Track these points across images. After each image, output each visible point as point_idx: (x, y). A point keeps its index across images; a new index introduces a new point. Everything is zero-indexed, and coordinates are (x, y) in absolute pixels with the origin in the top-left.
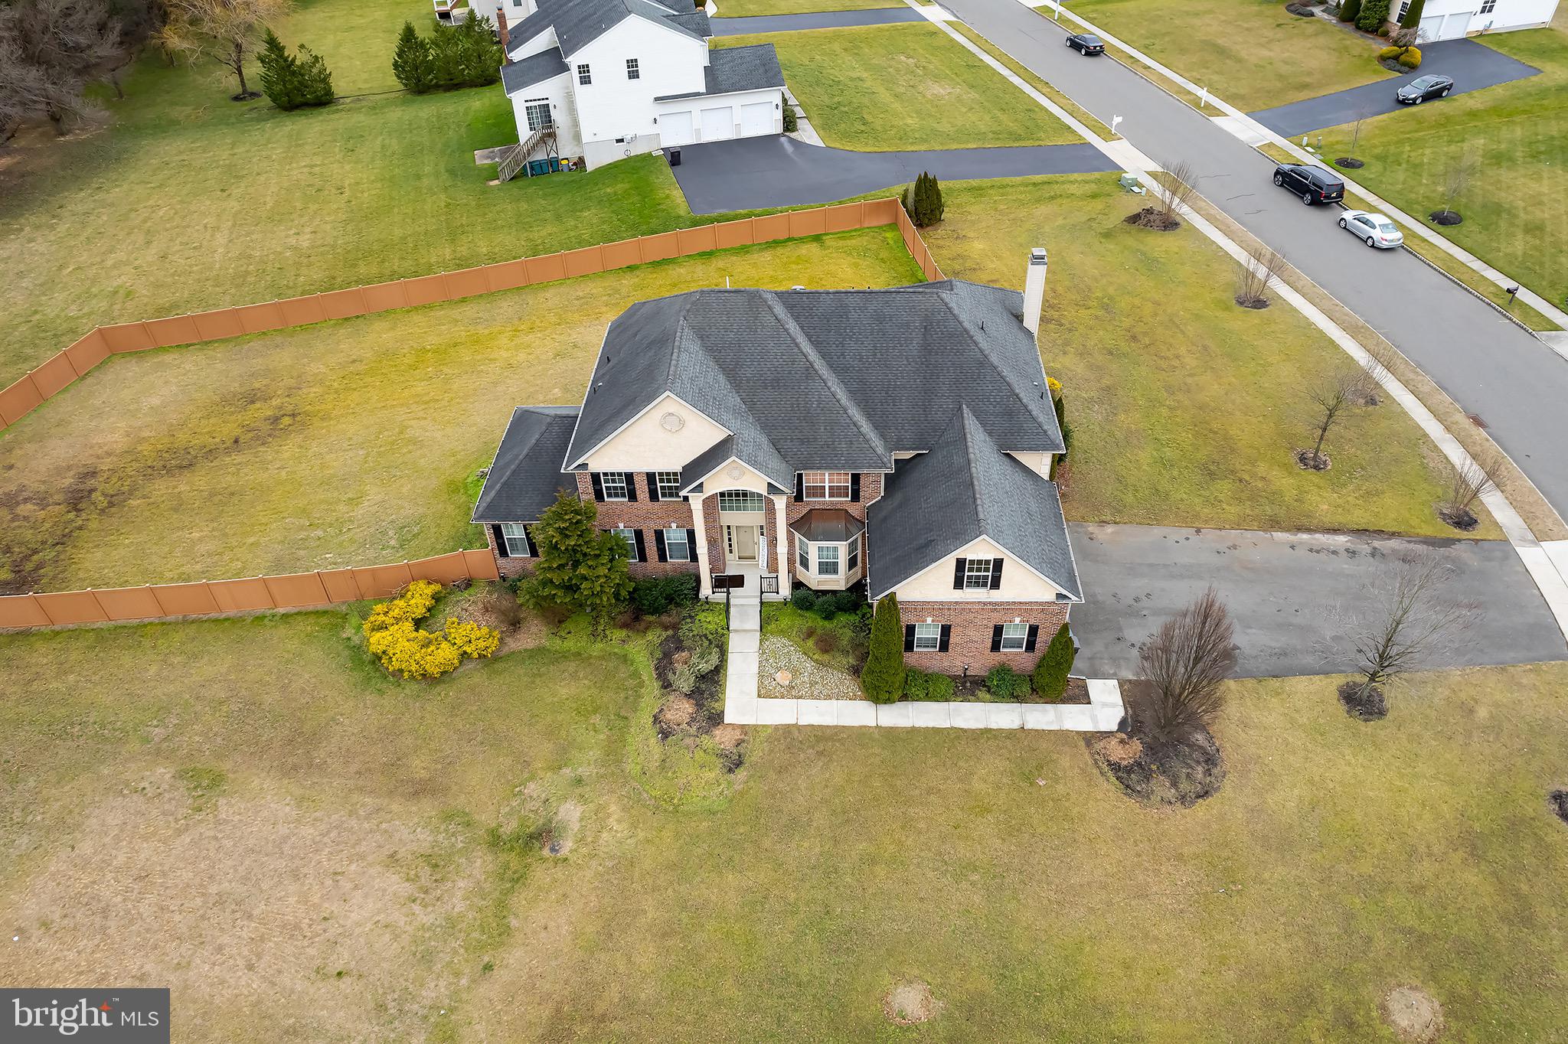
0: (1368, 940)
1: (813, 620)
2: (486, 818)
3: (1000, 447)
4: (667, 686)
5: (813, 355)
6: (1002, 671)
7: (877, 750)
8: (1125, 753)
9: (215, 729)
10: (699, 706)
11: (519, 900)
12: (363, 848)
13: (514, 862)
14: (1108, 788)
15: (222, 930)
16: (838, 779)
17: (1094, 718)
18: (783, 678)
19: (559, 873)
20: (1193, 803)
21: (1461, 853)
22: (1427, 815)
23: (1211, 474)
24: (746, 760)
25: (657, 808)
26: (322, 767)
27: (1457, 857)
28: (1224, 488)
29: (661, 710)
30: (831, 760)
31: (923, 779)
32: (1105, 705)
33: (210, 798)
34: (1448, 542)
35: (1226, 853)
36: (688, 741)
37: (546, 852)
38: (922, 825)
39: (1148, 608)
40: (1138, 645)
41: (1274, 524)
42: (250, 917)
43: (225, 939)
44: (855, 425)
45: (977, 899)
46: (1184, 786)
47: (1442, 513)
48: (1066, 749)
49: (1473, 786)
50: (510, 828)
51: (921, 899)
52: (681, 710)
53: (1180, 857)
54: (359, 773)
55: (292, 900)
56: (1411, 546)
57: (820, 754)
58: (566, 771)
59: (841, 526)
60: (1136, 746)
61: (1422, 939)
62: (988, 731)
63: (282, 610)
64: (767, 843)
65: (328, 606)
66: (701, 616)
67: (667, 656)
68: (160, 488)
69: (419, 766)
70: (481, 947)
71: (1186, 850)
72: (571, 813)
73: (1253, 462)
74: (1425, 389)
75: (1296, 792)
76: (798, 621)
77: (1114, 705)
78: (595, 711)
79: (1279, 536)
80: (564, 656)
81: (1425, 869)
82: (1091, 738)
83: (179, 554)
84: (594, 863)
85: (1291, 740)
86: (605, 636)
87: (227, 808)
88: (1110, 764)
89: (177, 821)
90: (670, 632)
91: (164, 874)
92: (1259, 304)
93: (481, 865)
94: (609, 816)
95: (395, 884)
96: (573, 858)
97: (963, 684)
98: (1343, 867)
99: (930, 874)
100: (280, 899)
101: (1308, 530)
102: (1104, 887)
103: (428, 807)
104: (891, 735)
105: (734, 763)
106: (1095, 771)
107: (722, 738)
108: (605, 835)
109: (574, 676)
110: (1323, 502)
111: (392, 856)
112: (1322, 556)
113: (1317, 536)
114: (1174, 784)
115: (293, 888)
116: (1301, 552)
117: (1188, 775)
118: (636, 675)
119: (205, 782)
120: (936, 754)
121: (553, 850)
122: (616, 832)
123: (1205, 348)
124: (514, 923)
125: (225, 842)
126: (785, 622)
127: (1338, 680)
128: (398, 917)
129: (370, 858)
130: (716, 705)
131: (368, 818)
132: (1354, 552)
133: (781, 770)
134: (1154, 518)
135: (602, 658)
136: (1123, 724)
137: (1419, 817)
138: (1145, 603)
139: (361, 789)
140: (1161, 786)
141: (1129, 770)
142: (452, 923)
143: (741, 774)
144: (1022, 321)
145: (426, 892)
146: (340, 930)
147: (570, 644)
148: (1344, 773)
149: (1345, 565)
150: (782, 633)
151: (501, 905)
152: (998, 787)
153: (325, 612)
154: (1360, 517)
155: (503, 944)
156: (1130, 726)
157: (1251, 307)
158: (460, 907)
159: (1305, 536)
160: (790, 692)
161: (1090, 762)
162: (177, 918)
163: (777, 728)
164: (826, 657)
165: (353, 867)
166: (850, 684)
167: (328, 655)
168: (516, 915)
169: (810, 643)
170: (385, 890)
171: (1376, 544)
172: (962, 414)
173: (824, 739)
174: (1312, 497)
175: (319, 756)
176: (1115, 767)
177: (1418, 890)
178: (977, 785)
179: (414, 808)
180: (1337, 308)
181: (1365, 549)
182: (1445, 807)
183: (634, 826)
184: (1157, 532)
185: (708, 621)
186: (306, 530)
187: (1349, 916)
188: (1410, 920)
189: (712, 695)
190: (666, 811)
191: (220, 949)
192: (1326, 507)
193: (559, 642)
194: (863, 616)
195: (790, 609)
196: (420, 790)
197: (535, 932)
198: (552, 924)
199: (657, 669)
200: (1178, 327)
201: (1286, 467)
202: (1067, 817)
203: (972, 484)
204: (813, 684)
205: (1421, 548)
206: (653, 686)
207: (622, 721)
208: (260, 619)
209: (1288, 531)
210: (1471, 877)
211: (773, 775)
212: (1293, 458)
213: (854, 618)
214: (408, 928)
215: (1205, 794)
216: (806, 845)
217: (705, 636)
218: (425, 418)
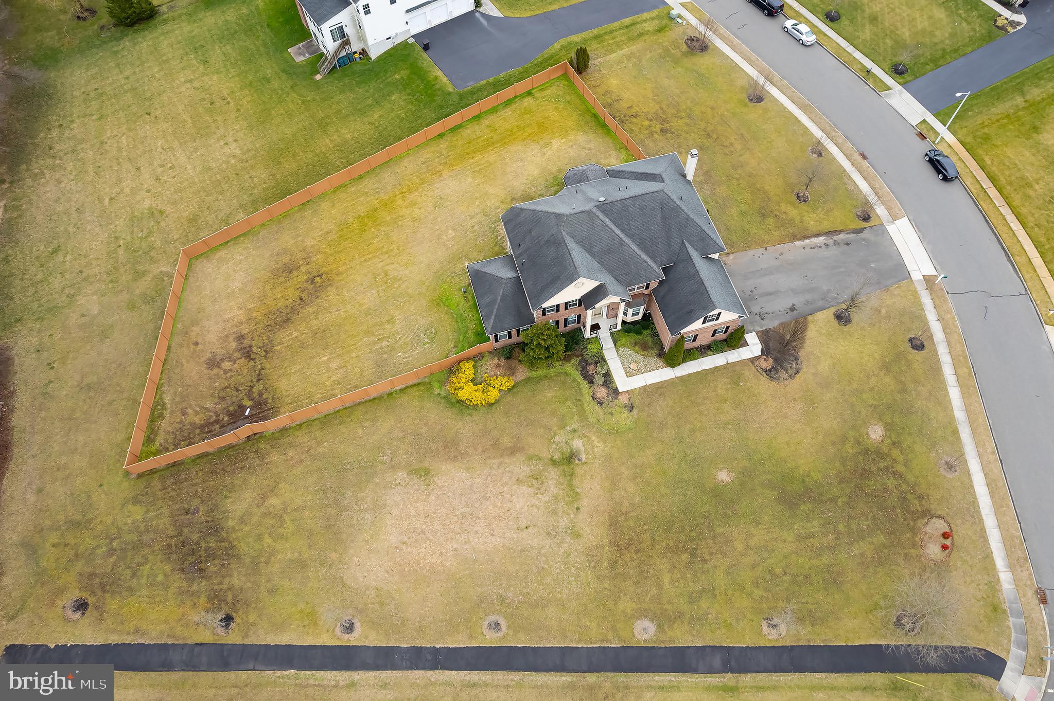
0: (860, 412)
1: (633, 337)
2: (545, 455)
3: (702, 255)
4: (591, 382)
5: (622, 235)
6: (715, 342)
7: (680, 388)
8: (767, 364)
9: (410, 450)
10: (608, 388)
11: (576, 482)
12: (504, 480)
13: (567, 469)
14: (764, 379)
15: (473, 526)
16: (671, 403)
17: (751, 351)
18: (633, 366)
19: (586, 468)
20: (794, 377)
21: (883, 372)
22: (871, 360)
23: (764, 215)
24: (634, 405)
25: (610, 433)
26: (466, 453)
27: (882, 374)
28: (770, 221)
29: (594, 394)
30: (665, 396)
31: (700, 395)
32: (754, 344)
33: (430, 480)
34: (860, 231)
35: (809, 394)
36: (611, 404)
37: (577, 461)
38: (706, 412)
39: (757, 295)
40: (758, 314)
41: (794, 238)
42: (479, 518)
43: (476, 529)
44: (646, 262)
45: (733, 434)
46: (790, 371)
47: (857, 215)
48: (746, 368)
49: (884, 343)
50: (557, 456)
51: (715, 440)
52: (602, 392)
53: (795, 400)
54: (483, 451)
55: (491, 507)
56: (847, 236)
57: (660, 395)
58: (568, 428)
59: (642, 299)
60: (771, 360)
61: (875, 407)
62: (716, 367)
63: (398, 388)
64: (655, 435)
65: (420, 381)
66: (589, 347)
67: (584, 368)
68: (286, 336)
69: (506, 441)
70: (572, 502)
71: (796, 396)
72: (577, 444)
73: (778, 204)
74: (840, 141)
75: (827, 362)
76: (628, 339)
77: (757, 344)
78: (566, 400)
79: (798, 243)
80: (540, 379)
81: (873, 381)
82: (753, 360)
83: (324, 371)
84: (597, 461)
85: (821, 341)
86: (553, 366)
87: (440, 481)
88: (763, 370)
89: (423, 492)
90: (580, 358)
91: (435, 513)
92: (759, 99)
93: (553, 474)
94: (593, 441)
95: (524, 489)
96: (588, 461)
97: (701, 350)
98: (847, 388)
99: (715, 430)
100: (486, 509)
101: (808, 237)
102: (773, 418)
103: (520, 457)
104: (682, 379)
105: (631, 408)
106: (758, 374)
107: (623, 399)
108: (595, 449)
109: (549, 387)
110: (812, 220)
111: (518, 480)
112: (816, 250)
113: (812, 239)
114: (787, 372)
115: (488, 503)
116: (808, 250)
117: (791, 367)
118: (574, 380)
119: (423, 474)
120: (701, 383)
121: (579, 460)
122: (599, 446)
123: (742, 135)
124: (579, 490)
125: (449, 494)
126: (623, 340)
127: (832, 311)
128: (534, 501)
129: (510, 483)
130: (613, 385)
131: (498, 468)
132: (827, 245)
133: (649, 405)
134: (747, 247)
135: (556, 376)
136: (762, 351)
137: (869, 361)
138: (755, 292)
139: (489, 458)
140: (783, 374)
141: (770, 371)
142: (556, 498)
143: (635, 411)
144: (686, 177)
145: (539, 489)
146: (516, 513)
147: (540, 372)
148: (842, 350)
149: (825, 253)
150: (624, 345)
151: (570, 485)
152: (727, 390)
153: (419, 384)
154: (826, 226)
155: (578, 499)
156: (766, 352)
157: (756, 102)
158: (555, 491)
159: (807, 241)
160: (638, 372)
161: (756, 370)
162: (452, 527)
163: (640, 388)
164: (646, 352)
165: (505, 489)
166: (659, 362)
167: (435, 404)
168: (578, 488)
169: (637, 348)
170: (523, 493)
171: (835, 238)
172: (685, 245)
173: (659, 389)
174: (806, 218)
175: (462, 448)
176: (765, 371)
177: (872, 389)
178: (720, 391)
179: (515, 459)
180: (795, 94)
181: (831, 242)
182: (876, 355)
183: (605, 442)
184: (751, 253)
185: (592, 348)
186: (378, 343)
187: (853, 405)
188: (872, 402)
189: (610, 382)
190: (613, 433)
191: (476, 532)
192: (812, 223)
193: (534, 373)
194: (652, 329)
195: (622, 334)
196: (513, 451)
197: (588, 492)
198: (592, 487)
199: (582, 375)
200: (726, 123)
201: (791, 203)
202: (754, 395)
203: (703, 283)
204: (645, 366)
205: (852, 236)
206: (584, 384)
207: (579, 402)
208: (390, 394)
209: (800, 240)
210: (887, 380)
211: (647, 409)
212: (794, 198)
213: (649, 331)
214: (541, 504)
215: (797, 372)
216: (669, 432)
217: (595, 355)
218: (393, 263)
